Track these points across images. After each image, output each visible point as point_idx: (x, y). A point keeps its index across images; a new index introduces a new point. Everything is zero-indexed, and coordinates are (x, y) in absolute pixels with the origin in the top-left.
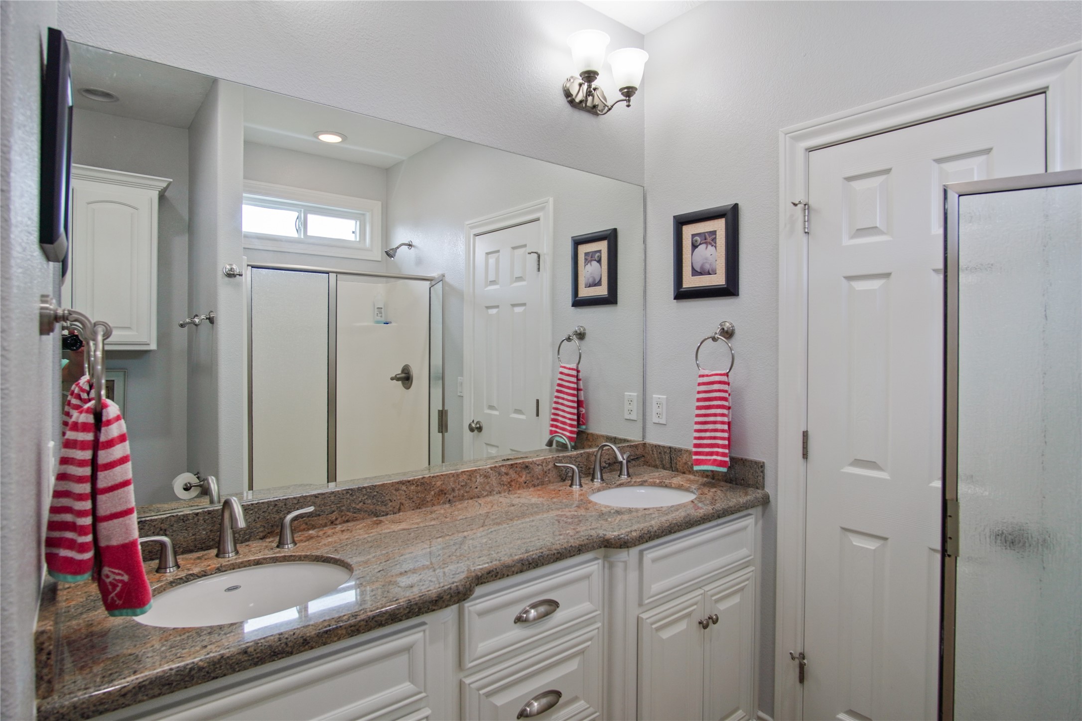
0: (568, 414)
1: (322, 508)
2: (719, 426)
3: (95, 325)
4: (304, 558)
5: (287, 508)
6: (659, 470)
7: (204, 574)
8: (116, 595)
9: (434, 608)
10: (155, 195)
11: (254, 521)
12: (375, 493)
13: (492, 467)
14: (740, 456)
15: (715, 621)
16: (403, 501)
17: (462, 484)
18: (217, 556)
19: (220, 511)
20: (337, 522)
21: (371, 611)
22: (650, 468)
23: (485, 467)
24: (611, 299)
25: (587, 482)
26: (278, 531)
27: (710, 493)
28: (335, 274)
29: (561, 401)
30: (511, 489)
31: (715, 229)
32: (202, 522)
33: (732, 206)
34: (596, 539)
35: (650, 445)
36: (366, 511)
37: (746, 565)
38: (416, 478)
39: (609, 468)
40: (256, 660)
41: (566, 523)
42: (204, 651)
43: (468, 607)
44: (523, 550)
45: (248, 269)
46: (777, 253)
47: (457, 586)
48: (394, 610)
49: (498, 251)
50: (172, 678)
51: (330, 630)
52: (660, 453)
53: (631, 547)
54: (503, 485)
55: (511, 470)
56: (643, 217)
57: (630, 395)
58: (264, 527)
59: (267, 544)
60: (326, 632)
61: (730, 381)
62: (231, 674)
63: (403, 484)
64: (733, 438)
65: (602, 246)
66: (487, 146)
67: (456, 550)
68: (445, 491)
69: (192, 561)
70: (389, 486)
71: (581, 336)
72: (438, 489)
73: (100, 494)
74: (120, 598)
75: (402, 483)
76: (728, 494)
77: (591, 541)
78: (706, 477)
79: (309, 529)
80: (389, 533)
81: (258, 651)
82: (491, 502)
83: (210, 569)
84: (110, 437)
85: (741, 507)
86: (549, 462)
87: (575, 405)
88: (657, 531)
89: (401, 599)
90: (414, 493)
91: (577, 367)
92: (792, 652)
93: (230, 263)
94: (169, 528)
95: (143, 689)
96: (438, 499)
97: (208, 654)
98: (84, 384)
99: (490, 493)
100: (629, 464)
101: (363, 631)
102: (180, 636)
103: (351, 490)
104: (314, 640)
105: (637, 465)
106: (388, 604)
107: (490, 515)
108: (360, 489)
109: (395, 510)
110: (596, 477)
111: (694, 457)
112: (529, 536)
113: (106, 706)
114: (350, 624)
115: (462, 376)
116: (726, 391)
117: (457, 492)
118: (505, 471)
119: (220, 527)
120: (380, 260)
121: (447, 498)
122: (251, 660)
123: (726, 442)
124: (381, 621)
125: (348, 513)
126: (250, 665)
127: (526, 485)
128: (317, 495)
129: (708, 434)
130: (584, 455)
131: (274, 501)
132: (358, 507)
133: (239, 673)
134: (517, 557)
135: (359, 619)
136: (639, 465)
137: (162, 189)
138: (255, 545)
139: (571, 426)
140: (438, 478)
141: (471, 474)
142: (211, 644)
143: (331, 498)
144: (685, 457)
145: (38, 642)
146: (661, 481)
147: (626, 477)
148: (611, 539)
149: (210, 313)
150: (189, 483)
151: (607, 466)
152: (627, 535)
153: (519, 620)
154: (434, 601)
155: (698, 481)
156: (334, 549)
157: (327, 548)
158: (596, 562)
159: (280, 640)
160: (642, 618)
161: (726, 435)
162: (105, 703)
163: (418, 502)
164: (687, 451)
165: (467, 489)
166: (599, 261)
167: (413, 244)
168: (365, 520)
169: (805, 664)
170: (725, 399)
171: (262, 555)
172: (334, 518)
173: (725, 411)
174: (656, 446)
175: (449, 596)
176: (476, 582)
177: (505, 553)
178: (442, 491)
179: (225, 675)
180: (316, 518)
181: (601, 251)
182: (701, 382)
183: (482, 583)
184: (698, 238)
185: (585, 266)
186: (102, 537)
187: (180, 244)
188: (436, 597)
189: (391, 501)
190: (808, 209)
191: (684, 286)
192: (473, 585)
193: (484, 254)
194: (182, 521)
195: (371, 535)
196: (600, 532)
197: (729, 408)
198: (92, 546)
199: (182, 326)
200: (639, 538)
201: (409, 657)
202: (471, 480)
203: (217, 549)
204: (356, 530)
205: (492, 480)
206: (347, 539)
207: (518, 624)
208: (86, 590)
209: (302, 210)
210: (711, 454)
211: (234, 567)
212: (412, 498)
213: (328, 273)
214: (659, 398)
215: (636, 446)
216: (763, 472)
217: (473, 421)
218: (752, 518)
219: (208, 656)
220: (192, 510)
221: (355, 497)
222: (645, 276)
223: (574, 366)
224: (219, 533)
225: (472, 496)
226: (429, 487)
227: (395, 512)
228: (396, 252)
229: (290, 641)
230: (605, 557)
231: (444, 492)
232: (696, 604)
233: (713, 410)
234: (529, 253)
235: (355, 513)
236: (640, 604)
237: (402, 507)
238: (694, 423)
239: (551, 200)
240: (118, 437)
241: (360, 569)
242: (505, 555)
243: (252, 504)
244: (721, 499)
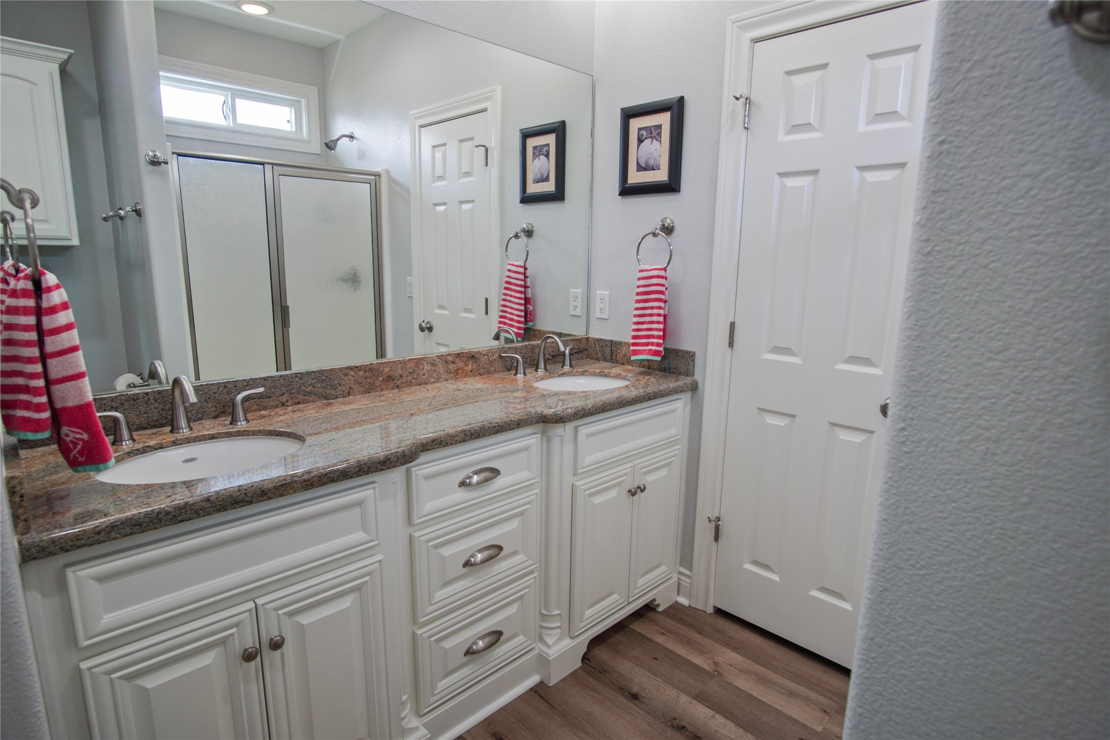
0: (516, 310)
1: (273, 391)
2: (655, 319)
3: (20, 192)
4: (258, 432)
5: (237, 389)
6: (601, 362)
7: (160, 447)
8: (78, 452)
9: (382, 468)
10: (55, 68)
11: (206, 401)
12: (324, 377)
13: (439, 356)
14: (674, 347)
15: (643, 490)
16: (352, 386)
17: (410, 371)
18: (172, 431)
19: (170, 391)
20: (289, 404)
21: (324, 469)
22: (593, 361)
23: (432, 355)
24: (558, 196)
25: (531, 371)
26: (230, 411)
27: (644, 380)
28: (271, 166)
29: (508, 298)
30: (457, 377)
31: (661, 123)
32: (153, 401)
33: (678, 99)
34: (535, 415)
35: (593, 339)
36: (316, 394)
37: (675, 442)
38: (363, 364)
39: (553, 360)
40: (218, 507)
41: (508, 402)
42: (169, 500)
43: (415, 471)
44: (466, 423)
45: (174, 157)
46: (718, 149)
47: (403, 450)
48: (345, 468)
49: (445, 144)
50: (142, 520)
51: (286, 484)
52: (602, 346)
53: (566, 422)
54: (450, 372)
55: (458, 359)
56: (591, 109)
57: (575, 292)
58: (216, 407)
59: (220, 422)
60: (283, 485)
61: (667, 276)
62: (196, 518)
63: (352, 369)
64: (668, 330)
65: (550, 140)
66: (426, 22)
67: (403, 424)
68: (394, 377)
69: (147, 436)
70: (337, 371)
71: (529, 233)
72: (386, 375)
73: (50, 358)
74: (82, 455)
75: (350, 368)
76: (661, 380)
77: (530, 416)
78: (642, 368)
79: (260, 410)
80: (339, 412)
81: (219, 499)
82: (438, 388)
83: (165, 442)
84: (52, 304)
85: (671, 391)
86: (495, 352)
87: (523, 302)
88: (591, 409)
89: (351, 460)
90: (363, 379)
91: (525, 264)
92: (710, 516)
93: (153, 149)
94: (119, 406)
95: (115, 528)
96: (387, 385)
97: (173, 501)
98: (9, 267)
99: (437, 380)
100: (572, 357)
101: (317, 485)
102: (144, 489)
103: (300, 373)
104: (271, 492)
105: (581, 358)
106: (339, 464)
107: (437, 397)
108: (309, 373)
109: (345, 394)
110: (540, 367)
111: (632, 348)
112: (472, 413)
113: (82, 542)
114: (305, 479)
115: (411, 275)
116: (663, 285)
117: (405, 378)
118: (452, 360)
119: (172, 406)
120: (320, 153)
121: (395, 383)
122: (214, 507)
123: (661, 333)
124: (334, 478)
125: (298, 396)
126: (214, 511)
127: (472, 373)
128: (266, 378)
129: (645, 326)
130: (529, 347)
131: (224, 383)
132: (308, 390)
133: (203, 518)
134: (459, 429)
135: (312, 475)
136: (582, 358)
137: (62, 62)
138: (208, 423)
139: (519, 322)
140: (385, 365)
141: (419, 361)
142: (175, 494)
143: (280, 381)
144: (624, 350)
145: (10, 486)
146: (601, 370)
147: (568, 367)
148: (548, 415)
149: (135, 204)
150: (132, 383)
151: (551, 358)
152: (563, 412)
153: (463, 484)
154: (382, 462)
155: (635, 370)
156: (286, 425)
157: (279, 424)
158: (534, 436)
159: (239, 490)
160: (576, 485)
161: (661, 326)
162: (81, 539)
163: (367, 386)
164: (626, 343)
165: (415, 376)
166: (547, 156)
167: (355, 136)
168: (316, 403)
169: (719, 525)
170: (662, 293)
171: (216, 431)
172: (285, 400)
173: (662, 304)
174: (599, 340)
175: (396, 458)
176: (422, 449)
177: (448, 425)
178: (390, 377)
179: (191, 519)
180: (266, 400)
181: (549, 144)
182: (641, 276)
183: (427, 450)
184: (644, 132)
185: (533, 160)
186: (57, 399)
187: (91, 127)
188: (383, 459)
189: (340, 385)
190: (749, 103)
191: (629, 182)
192: (418, 450)
193: (431, 147)
194: (132, 400)
195: (322, 414)
196: (538, 409)
197: (665, 302)
198: (48, 406)
199: (105, 219)
200: (574, 414)
201: (361, 511)
202: (418, 367)
203: (170, 427)
204: (307, 410)
205: (438, 368)
206: (298, 417)
207: (462, 488)
208: (44, 460)
209: (229, 94)
210: (647, 344)
211: (189, 441)
212: (361, 383)
213: (262, 164)
214: (602, 294)
215: (580, 340)
216: (693, 361)
217: (424, 322)
218: (681, 402)
219: (173, 503)
220: (141, 390)
221: (304, 381)
222: (592, 172)
223: (521, 263)
224: (171, 412)
225: (419, 383)
226: (377, 373)
227: (345, 395)
228: (336, 144)
229: (249, 492)
230: (544, 432)
231: (392, 378)
232: (626, 475)
233: (650, 303)
234: (476, 146)
235: (305, 395)
236: (575, 474)
237: (351, 391)
238: (633, 316)
239: (499, 88)
240: (60, 304)
241: (312, 439)
242: (449, 427)
243: (202, 385)
244: (654, 384)
